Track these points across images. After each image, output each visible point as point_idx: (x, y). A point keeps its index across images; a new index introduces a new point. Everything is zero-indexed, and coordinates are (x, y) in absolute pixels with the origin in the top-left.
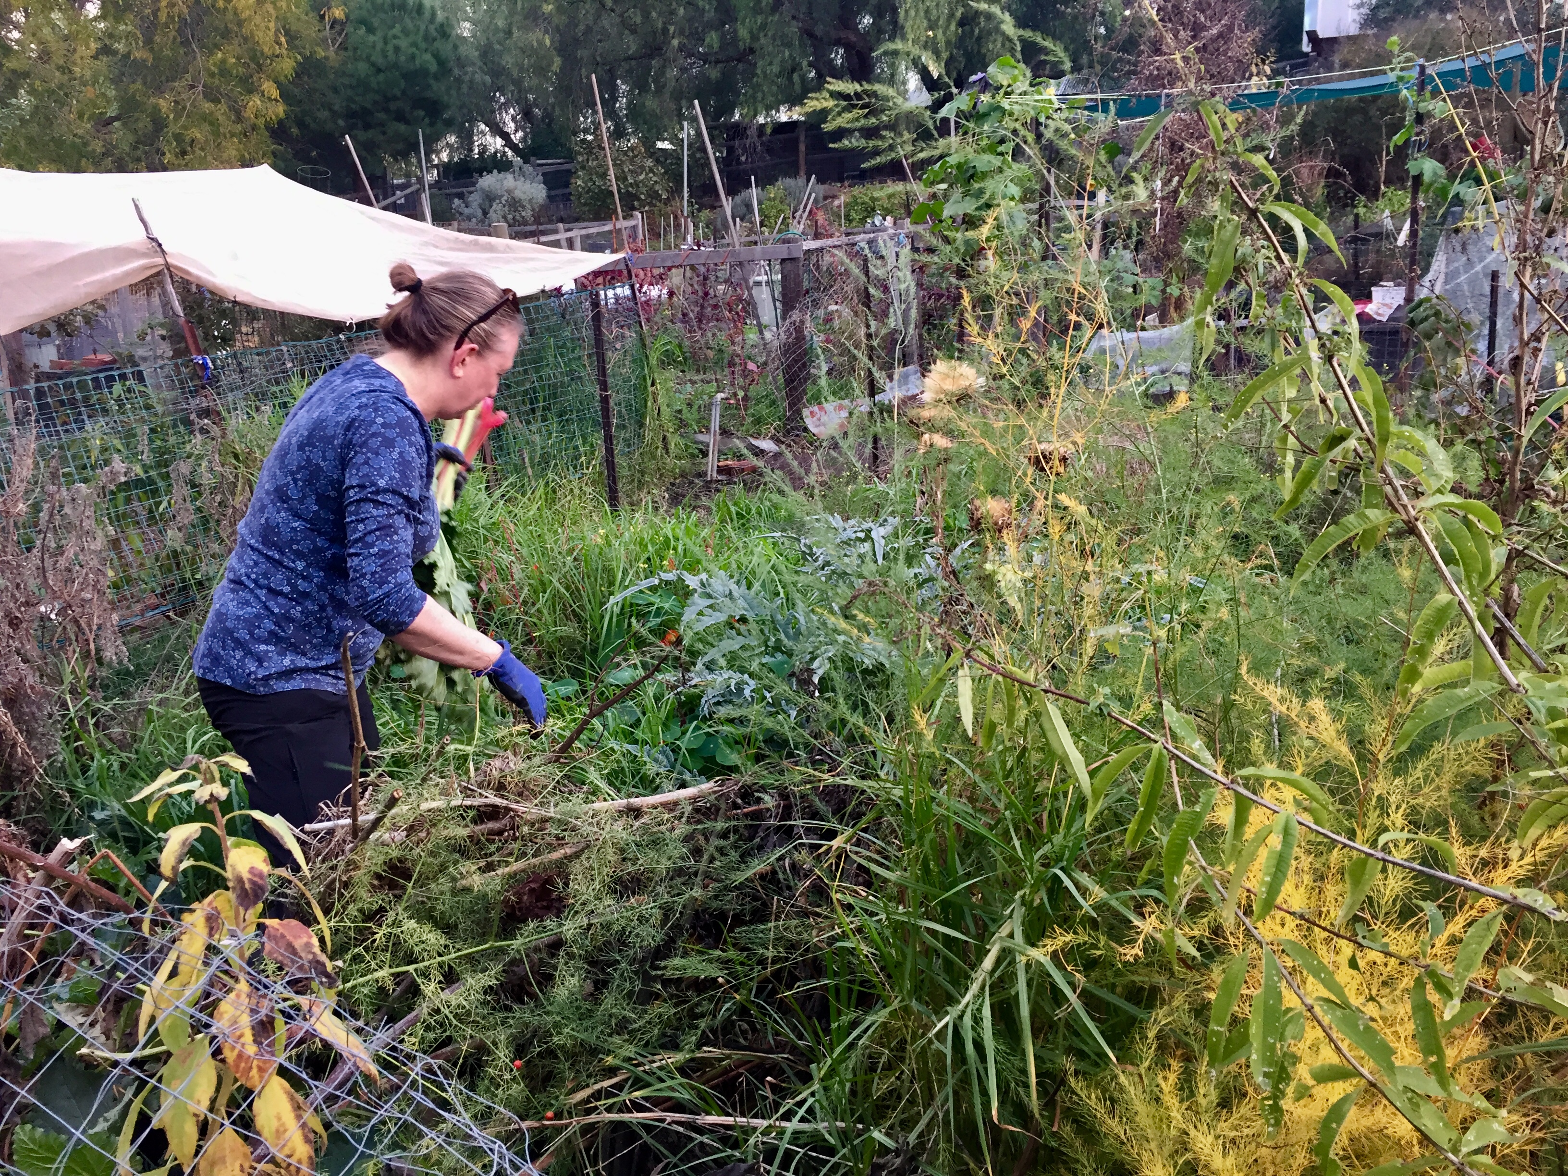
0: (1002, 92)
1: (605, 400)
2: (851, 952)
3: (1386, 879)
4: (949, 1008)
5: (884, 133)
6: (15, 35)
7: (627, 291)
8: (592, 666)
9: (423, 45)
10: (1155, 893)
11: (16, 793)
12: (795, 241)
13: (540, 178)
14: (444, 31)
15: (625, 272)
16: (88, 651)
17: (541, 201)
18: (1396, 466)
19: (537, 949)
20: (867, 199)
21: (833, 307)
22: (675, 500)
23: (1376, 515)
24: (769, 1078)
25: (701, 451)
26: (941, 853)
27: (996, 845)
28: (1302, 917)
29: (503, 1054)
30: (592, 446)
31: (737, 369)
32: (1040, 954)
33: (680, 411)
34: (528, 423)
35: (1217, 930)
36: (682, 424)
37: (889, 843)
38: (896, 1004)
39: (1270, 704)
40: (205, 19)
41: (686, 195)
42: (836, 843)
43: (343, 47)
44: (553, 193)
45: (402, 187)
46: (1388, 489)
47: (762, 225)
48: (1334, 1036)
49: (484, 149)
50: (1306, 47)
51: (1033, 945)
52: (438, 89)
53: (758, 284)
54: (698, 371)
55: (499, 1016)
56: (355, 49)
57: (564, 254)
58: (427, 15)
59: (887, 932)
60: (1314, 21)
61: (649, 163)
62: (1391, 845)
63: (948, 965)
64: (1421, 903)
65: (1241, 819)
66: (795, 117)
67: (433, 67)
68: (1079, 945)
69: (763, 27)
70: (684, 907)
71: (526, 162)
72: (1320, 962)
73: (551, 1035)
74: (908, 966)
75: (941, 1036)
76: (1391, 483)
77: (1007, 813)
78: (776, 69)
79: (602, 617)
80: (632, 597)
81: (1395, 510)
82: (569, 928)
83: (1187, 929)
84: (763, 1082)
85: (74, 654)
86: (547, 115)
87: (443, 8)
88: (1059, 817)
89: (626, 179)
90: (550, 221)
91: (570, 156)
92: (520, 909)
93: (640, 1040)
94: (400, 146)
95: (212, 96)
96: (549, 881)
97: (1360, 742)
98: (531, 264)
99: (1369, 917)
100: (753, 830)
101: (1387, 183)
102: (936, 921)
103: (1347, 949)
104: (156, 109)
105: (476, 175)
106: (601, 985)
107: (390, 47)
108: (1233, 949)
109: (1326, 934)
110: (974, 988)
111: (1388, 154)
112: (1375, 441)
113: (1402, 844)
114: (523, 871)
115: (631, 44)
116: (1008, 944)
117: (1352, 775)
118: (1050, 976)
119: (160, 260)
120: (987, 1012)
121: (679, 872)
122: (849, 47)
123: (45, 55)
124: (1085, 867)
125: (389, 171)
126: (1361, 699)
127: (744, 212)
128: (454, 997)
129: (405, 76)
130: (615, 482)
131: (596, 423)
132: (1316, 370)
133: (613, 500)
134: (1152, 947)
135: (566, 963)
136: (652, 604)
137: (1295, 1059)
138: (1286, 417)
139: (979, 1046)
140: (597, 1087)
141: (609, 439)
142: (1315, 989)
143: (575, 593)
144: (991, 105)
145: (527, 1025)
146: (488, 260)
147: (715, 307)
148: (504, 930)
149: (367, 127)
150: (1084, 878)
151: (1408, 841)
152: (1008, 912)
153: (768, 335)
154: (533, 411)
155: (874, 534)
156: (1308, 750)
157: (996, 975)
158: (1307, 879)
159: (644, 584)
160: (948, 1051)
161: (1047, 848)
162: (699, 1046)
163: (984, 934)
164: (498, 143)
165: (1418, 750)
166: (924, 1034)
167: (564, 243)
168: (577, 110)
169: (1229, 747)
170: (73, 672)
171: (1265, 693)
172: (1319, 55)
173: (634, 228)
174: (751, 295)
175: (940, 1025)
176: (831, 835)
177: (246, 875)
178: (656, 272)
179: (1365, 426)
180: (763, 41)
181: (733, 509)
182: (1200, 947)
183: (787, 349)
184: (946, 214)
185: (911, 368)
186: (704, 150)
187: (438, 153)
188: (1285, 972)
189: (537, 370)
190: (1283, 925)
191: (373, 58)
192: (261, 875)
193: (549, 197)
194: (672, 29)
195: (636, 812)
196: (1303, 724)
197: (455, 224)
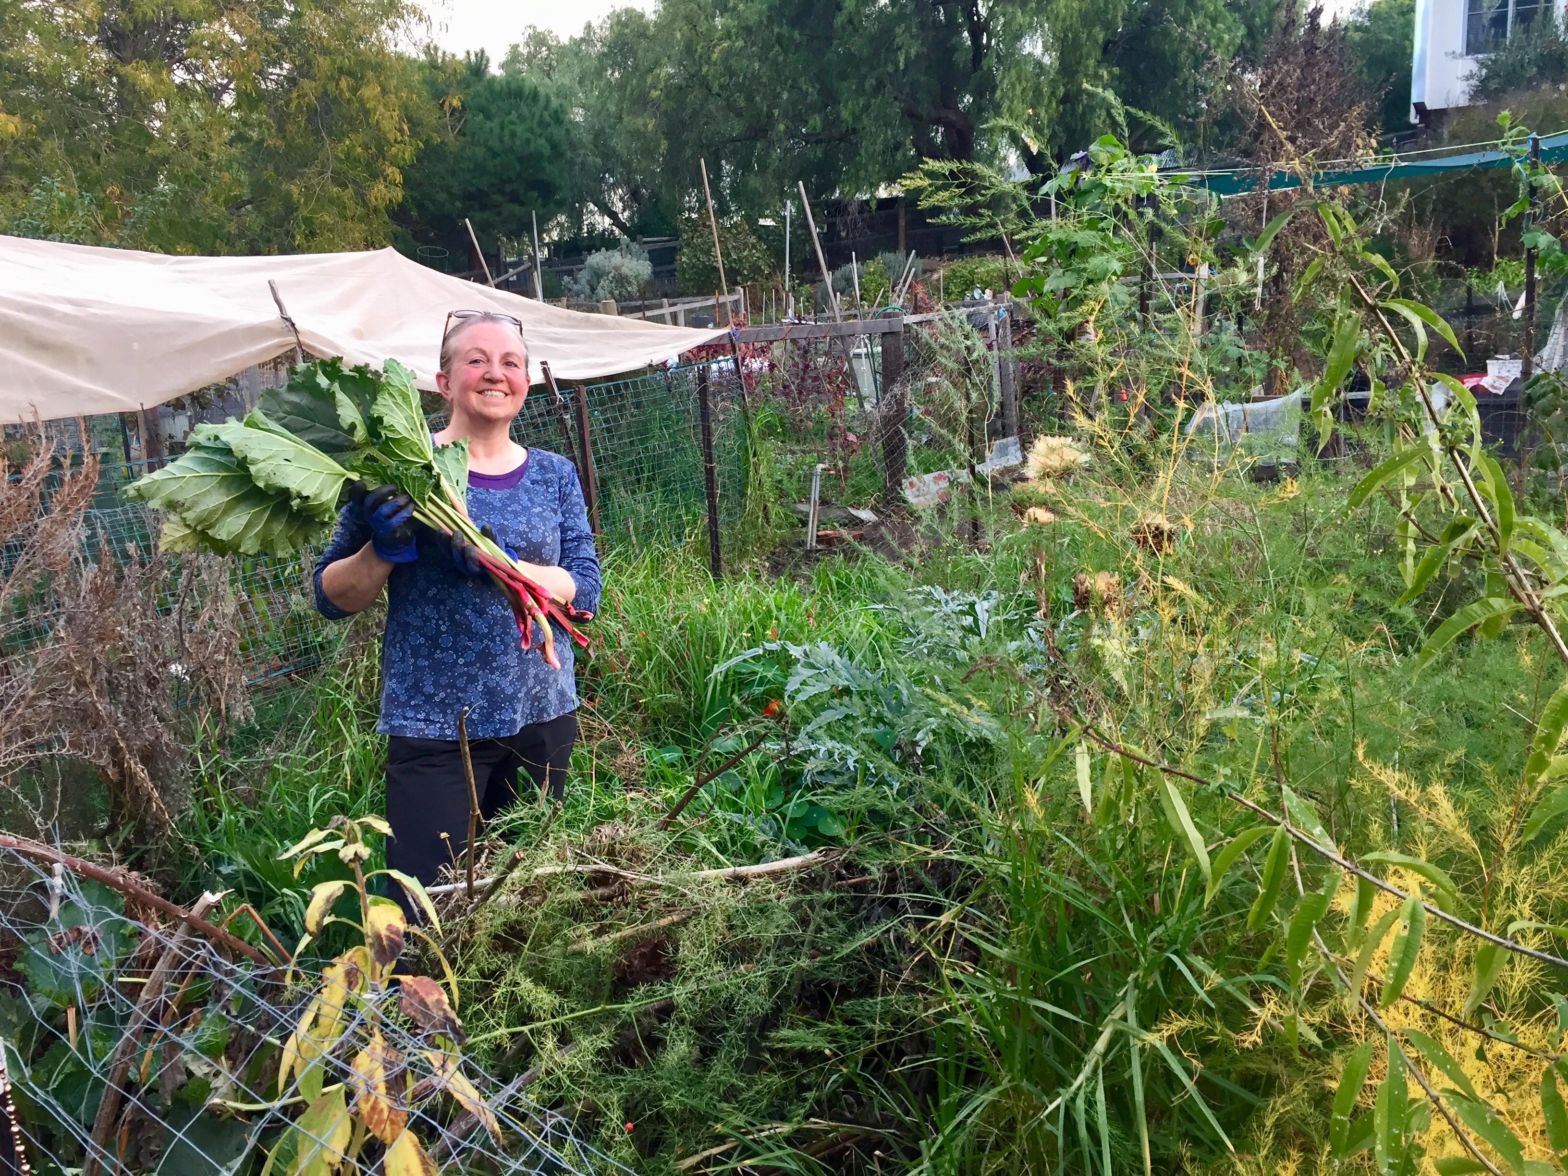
0: (1103, 170)
1: (710, 472)
2: (958, 1028)
3: (1512, 970)
4: (1061, 1090)
5: (982, 211)
6: (157, 124)
7: (731, 365)
8: (696, 733)
9: (538, 131)
10: (1273, 979)
11: (149, 847)
12: (896, 315)
13: (646, 255)
14: (558, 117)
15: (729, 347)
16: (219, 710)
17: (646, 277)
18: (1518, 554)
19: (646, 1014)
20: (965, 272)
21: (933, 379)
22: (776, 569)
23: (1499, 604)
24: (877, 1152)
25: (800, 520)
26: (1051, 930)
27: (1106, 925)
28: (1427, 1006)
29: (615, 1116)
30: (695, 515)
31: (839, 441)
32: (1154, 1039)
33: (780, 482)
34: (634, 492)
35: (1338, 1018)
36: (782, 494)
37: (995, 918)
38: (1005, 1084)
39: (1388, 789)
40: (333, 108)
41: (788, 270)
42: (945, 918)
43: (462, 133)
44: (659, 269)
45: (514, 265)
46: (1511, 578)
47: (862, 299)
48: (1461, 1129)
49: (592, 226)
50: (1414, 119)
51: (1146, 1028)
52: (550, 171)
53: (858, 356)
54: (798, 441)
55: (611, 1078)
56: (473, 134)
57: (669, 330)
58: (542, 101)
59: (997, 1011)
60: (1422, 93)
61: (753, 239)
62: (1519, 936)
63: (1058, 1044)
64: (1549, 994)
65: (1364, 906)
66: (895, 194)
67: (547, 150)
68: (1195, 1030)
69: (866, 108)
70: (791, 977)
71: (633, 239)
72: (1445, 1054)
73: (661, 1099)
74: (1019, 1045)
75: (1053, 1117)
76: (1514, 573)
77: (1119, 893)
78: (879, 147)
79: (706, 685)
80: (736, 665)
81: (1519, 599)
82: (680, 993)
83: (1307, 1016)
84: (871, 1156)
85: (206, 715)
86: (653, 194)
87: (558, 96)
88: (1173, 898)
89: (729, 255)
90: (655, 297)
91: (675, 234)
92: (631, 973)
93: (749, 1110)
94: (514, 227)
95: (340, 180)
96: (660, 945)
97: (1482, 828)
98: (642, 340)
99: (1495, 1008)
100: (858, 901)
101: (1501, 254)
102: (1046, 1001)
103: (1473, 1041)
104: (289, 194)
105: (585, 253)
106: (707, 1053)
107: (506, 132)
108: (1355, 1038)
109: (1451, 1025)
110: (1087, 1070)
111: (1500, 225)
112: (1498, 531)
113: (1529, 935)
114: (632, 936)
115: (735, 127)
116: (1121, 1026)
117: (1475, 863)
118: (1164, 1060)
119: (293, 339)
120: (1100, 1095)
121: (787, 940)
122: (949, 125)
123: (184, 142)
124: (1198, 950)
125: (503, 250)
126: (1483, 784)
127: (844, 286)
128: (568, 1059)
129: (520, 160)
130: (718, 552)
131: (699, 493)
132: (1438, 461)
133: (716, 570)
134: (1269, 1034)
135: (677, 1028)
136: (755, 673)
137: (1422, 1152)
138: (1406, 505)
139: (1092, 1129)
140: (706, 1153)
141: (713, 510)
142: (1440, 1080)
143: (681, 661)
144: (1093, 182)
145: (638, 1088)
146: (599, 335)
147: (816, 379)
148: (615, 993)
149: (483, 208)
150: (1199, 962)
151: (1538, 931)
152: (1121, 993)
153: (868, 407)
154: (638, 480)
155: (977, 607)
156: (1431, 837)
157: (1110, 1058)
158: (1431, 969)
159: (749, 654)
160: (1060, 1133)
161: (1159, 930)
162: (807, 1117)
163: (1096, 1015)
164: (606, 222)
165: (1545, 838)
166: (1035, 1115)
167: (668, 318)
168: (684, 191)
169: (1347, 833)
170: (205, 730)
171: (1382, 778)
172: (1427, 127)
173: (736, 302)
174: (851, 368)
175: (1051, 1107)
176: (938, 910)
177: (384, 933)
178: (758, 345)
179: (1487, 515)
180: (865, 121)
181: (833, 579)
182: (1320, 1033)
183: (888, 421)
184: (1046, 288)
185: (1011, 439)
186: (807, 226)
187: (549, 232)
188: (1409, 1062)
189: (642, 442)
190: (1407, 1015)
191: (490, 143)
192: (397, 933)
193: (654, 272)
194: (776, 112)
195: (741, 880)
196: (1423, 810)
197: (564, 300)
